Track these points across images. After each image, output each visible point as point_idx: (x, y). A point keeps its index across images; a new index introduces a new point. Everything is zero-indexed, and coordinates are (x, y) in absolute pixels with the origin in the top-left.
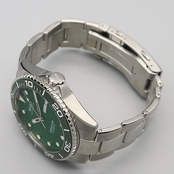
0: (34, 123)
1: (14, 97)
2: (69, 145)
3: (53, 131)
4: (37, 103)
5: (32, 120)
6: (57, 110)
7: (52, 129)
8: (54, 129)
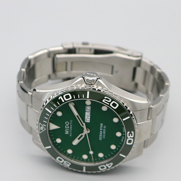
0: (76, 144)
1: (45, 129)
2: (132, 135)
3: (104, 136)
4: (77, 116)
5: (73, 142)
6: (110, 103)
7: (102, 135)
8: (104, 133)
